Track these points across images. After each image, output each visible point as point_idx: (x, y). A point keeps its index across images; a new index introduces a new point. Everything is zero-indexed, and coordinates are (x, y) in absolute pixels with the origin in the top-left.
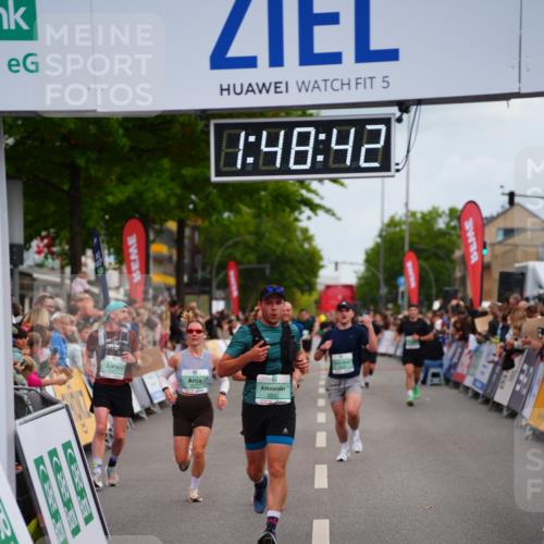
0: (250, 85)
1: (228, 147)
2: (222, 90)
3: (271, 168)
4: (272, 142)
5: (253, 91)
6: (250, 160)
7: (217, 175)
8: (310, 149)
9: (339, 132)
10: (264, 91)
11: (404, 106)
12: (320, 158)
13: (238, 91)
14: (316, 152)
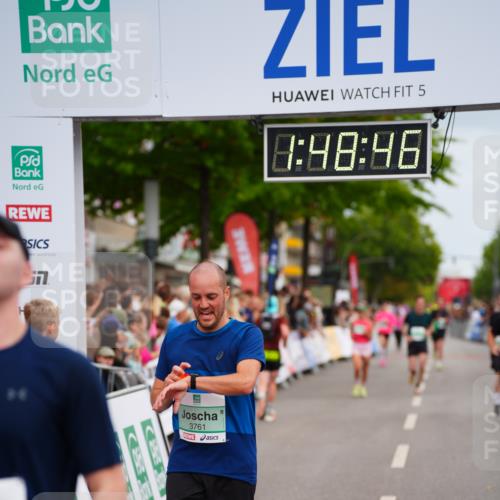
0: (300, 93)
1: (279, 150)
2: (274, 97)
3: (318, 169)
4: (319, 145)
5: (302, 98)
6: (299, 162)
7: (270, 175)
8: (353, 152)
9: (379, 136)
10: (312, 98)
11: (439, 112)
12: (362, 160)
13: (289, 98)
14: (359, 155)
